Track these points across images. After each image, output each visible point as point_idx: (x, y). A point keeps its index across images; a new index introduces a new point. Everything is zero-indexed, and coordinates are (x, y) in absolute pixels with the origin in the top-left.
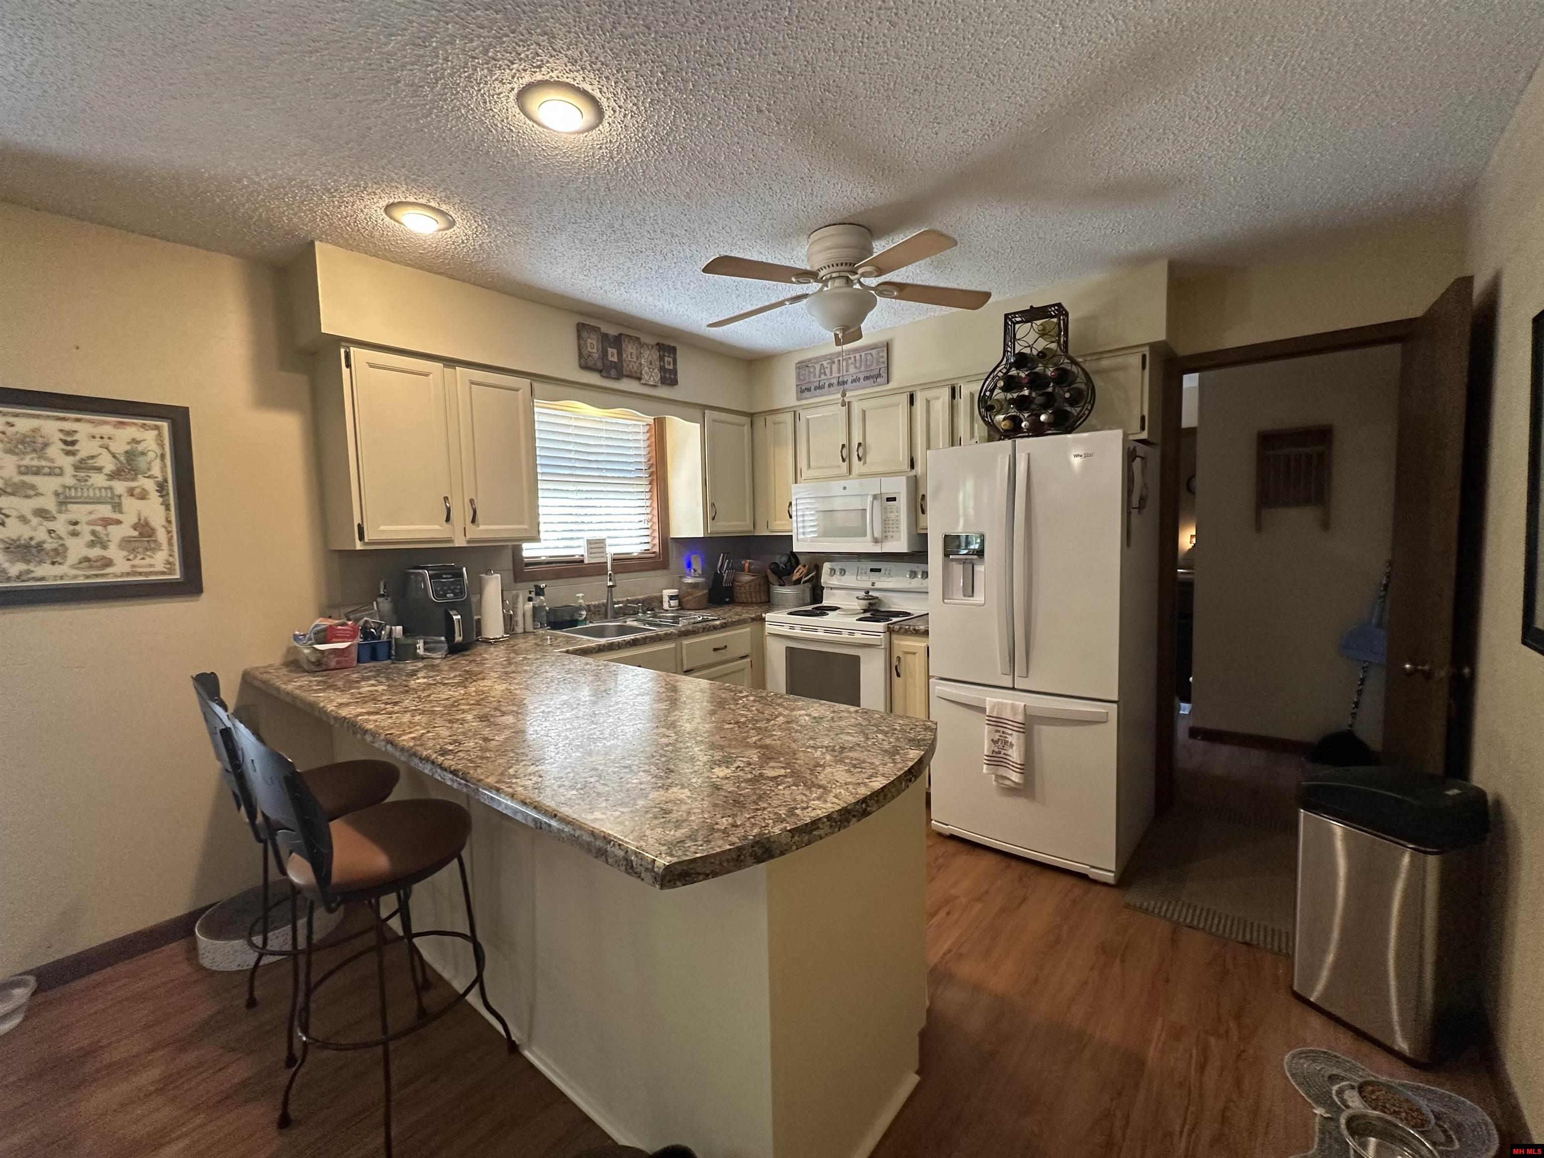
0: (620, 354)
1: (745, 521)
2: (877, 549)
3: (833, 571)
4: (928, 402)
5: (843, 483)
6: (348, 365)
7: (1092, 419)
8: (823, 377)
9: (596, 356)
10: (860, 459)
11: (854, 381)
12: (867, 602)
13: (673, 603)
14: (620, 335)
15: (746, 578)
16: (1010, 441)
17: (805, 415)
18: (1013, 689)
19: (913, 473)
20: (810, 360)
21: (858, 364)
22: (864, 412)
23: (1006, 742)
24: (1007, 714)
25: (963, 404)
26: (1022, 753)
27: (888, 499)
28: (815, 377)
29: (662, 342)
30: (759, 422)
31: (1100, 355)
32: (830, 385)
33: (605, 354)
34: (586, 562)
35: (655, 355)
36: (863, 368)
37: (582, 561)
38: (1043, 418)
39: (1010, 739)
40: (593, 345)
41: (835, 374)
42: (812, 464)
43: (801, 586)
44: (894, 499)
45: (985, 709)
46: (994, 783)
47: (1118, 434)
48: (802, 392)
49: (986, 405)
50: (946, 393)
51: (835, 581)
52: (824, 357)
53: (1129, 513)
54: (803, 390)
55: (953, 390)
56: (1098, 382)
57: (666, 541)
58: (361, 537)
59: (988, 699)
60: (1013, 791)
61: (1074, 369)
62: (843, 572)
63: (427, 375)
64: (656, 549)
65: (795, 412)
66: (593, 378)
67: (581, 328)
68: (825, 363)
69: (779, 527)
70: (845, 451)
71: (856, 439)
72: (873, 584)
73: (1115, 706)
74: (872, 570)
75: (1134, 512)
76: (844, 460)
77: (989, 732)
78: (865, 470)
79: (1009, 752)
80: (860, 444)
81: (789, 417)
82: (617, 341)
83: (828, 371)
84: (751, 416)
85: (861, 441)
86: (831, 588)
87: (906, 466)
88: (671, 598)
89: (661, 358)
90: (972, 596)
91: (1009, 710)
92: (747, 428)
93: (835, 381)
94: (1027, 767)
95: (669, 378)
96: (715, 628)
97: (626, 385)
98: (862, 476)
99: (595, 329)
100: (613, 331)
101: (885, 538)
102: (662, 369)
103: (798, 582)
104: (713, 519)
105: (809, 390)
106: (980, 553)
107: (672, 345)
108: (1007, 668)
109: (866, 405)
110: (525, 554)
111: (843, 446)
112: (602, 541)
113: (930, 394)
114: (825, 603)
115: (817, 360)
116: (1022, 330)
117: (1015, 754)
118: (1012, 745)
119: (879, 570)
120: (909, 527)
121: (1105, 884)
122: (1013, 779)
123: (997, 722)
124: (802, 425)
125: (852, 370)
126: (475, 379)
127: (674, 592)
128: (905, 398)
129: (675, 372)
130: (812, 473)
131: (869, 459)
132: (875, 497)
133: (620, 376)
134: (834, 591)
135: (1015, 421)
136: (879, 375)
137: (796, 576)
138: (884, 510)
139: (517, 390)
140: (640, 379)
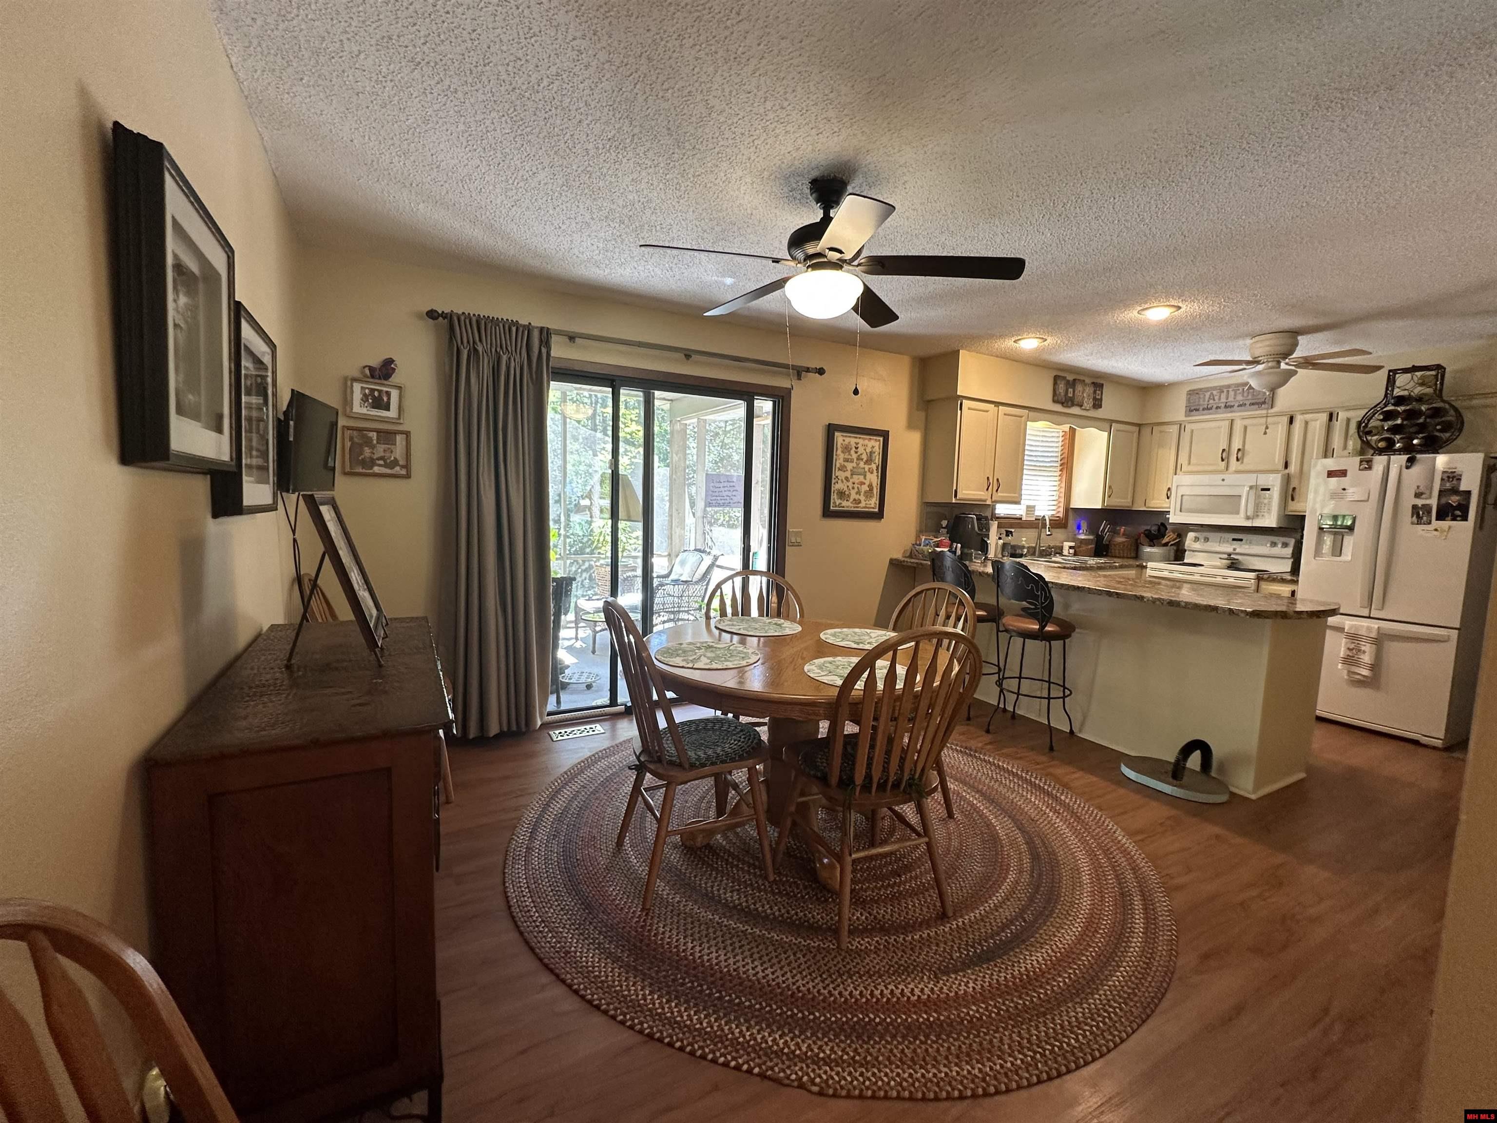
0: (1074, 392)
1: (1127, 498)
2: (1248, 524)
3: (1197, 539)
4: (1307, 423)
5: (1223, 476)
6: (961, 409)
7: (1459, 442)
8: (1211, 401)
9: (1063, 394)
10: (1238, 460)
11: (1240, 406)
12: (1229, 562)
13: (1072, 551)
14: (1074, 380)
15: (1120, 539)
16: (1386, 457)
17: (1189, 427)
18: (1369, 617)
19: (1287, 471)
20: (1201, 389)
21: (1245, 394)
22: (1246, 428)
23: (1360, 651)
24: (1363, 632)
25: (1338, 426)
26: (1373, 657)
27: (1263, 490)
28: (1204, 401)
29: (1095, 381)
30: (1146, 431)
31: (1471, 397)
32: (1217, 408)
33: (1067, 392)
34: (1024, 519)
35: (1092, 390)
36: (1250, 397)
37: (1021, 519)
38: (1415, 442)
39: (1363, 648)
40: (1061, 387)
41: (1223, 400)
42: (1192, 461)
43: (1168, 548)
44: (1268, 490)
45: (1344, 629)
46: (1346, 677)
47: (1481, 456)
48: (1191, 411)
49: (1363, 429)
50: (1324, 417)
51: (1197, 546)
52: (1214, 388)
53: (1484, 508)
54: (1191, 410)
55: (1331, 415)
56: (1467, 416)
57: (1068, 510)
58: (956, 496)
59: (1347, 622)
60: (1363, 683)
61: (1447, 406)
62: (1207, 540)
63: (987, 411)
64: (1061, 515)
65: (1181, 425)
66: (1058, 408)
67: (1056, 378)
68: (1215, 392)
69: (1157, 503)
70: (1224, 455)
71: (1236, 444)
72: (1235, 549)
73: (1457, 631)
74: (1234, 540)
75: (1490, 508)
76: (1223, 460)
77: (1346, 643)
78: (1241, 467)
79: (1362, 657)
80: (1239, 450)
81: (1174, 429)
82: (1072, 384)
83: (1216, 398)
84: (1139, 425)
85: (1240, 447)
86: (1193, 551)
87: (1281, 466)
88: (1070, 547)
89: (1095, 392)
90: (1340, 555)
91: (1364, 630)
92: (1136, 435)
93: (1223, 405)
94: (1375, 667)
95: (1097, 404)
96: (1116, 567)
97: (1075, 410)
98: (1237, 472)
99: (1064, 378)
100: (1070, 378)
101: (1256, 516)
102: (1095, 399)
103: (1166, 545)
104: (1109, 497)
105: (1197, 410)
106: (1351, 528)
107: (1101, 382)
108: (1366, 603)
109: (1247, 422)
110: (997, 512)
111: (1224, 450)
112: (1034, 507)
113: (1308, 417)
114: (1186, 561)
115: (1207, 389)
116: (1401, 380)
117: (1367, 658)
118: (1364, 652)
119: (1241, 540)
120: (1279, 511)
121: (1434, 748)
122: (1363, 673)
123: (1354, 637)
124: (1186, 437)
125: (1239, 397)
126: (1007, 412)
127: (1073, 544)
128: (1286, 420)
129: (1101, 399)
130: (1190, 468)
131: (1245, 460)
132: (1251, 487)
133: (1073, 405)
134: (1196, 553)
135: (1390, 443)
136: (1264, 403)
137: (1165, 540)
138: (1258, 497)
139: (1021, 417)
140: (1081, 406)
